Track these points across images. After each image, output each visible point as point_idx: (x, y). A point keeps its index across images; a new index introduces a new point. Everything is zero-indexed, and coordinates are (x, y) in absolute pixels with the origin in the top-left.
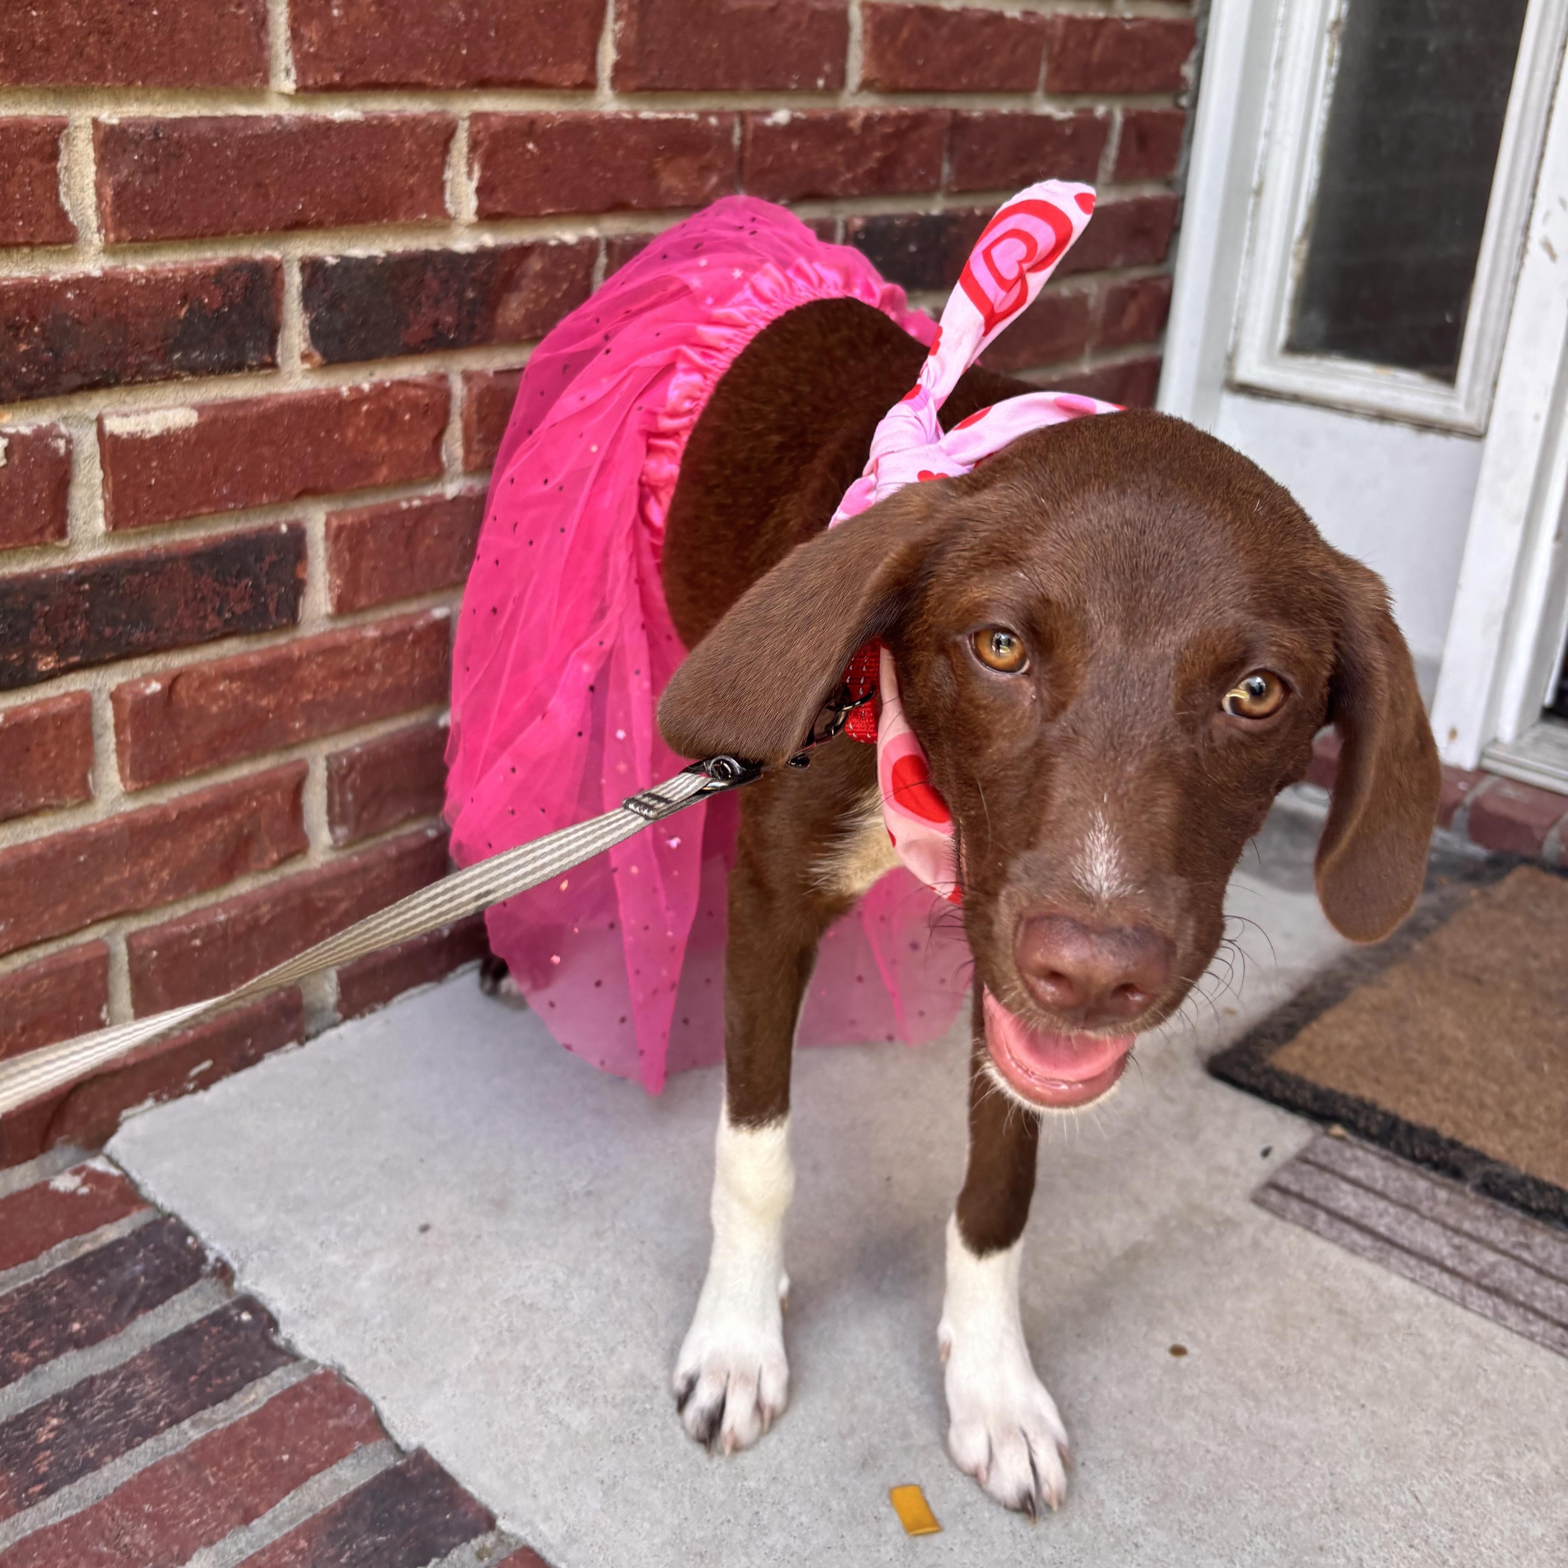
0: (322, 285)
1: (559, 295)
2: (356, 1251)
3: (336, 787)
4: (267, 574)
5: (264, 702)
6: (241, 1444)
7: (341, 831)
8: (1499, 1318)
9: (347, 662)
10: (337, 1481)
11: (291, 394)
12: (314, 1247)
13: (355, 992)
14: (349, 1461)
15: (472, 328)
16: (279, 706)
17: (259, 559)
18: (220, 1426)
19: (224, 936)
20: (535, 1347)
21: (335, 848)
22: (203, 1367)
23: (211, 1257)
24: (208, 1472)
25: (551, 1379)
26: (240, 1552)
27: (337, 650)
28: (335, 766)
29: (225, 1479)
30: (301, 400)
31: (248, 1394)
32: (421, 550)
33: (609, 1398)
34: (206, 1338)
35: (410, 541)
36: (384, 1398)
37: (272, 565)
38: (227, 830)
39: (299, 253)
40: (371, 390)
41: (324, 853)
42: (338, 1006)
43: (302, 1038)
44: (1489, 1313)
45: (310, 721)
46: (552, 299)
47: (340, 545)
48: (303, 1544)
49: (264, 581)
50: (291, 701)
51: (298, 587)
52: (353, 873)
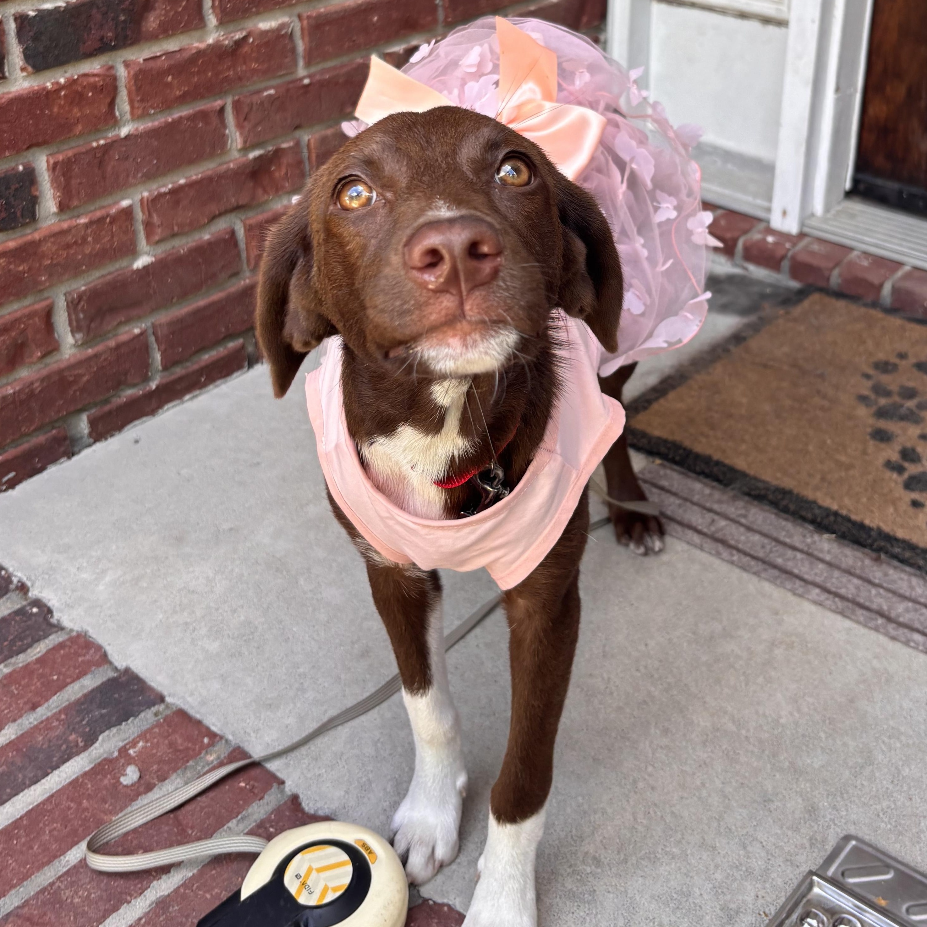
0: (28, 28)
1: (180, 9)
2: (98, 571)
3: (72, 311)
4: (13, 196)
5: (21, 268)
6: (31, 673)
7: (79, 336)
8: (718, 554)
9: (69, 239)
10: (82, 687)
11: (17, 91)
12: (73, 570)
13: (100, 427)
14: (89, 676)
15: (126, 37)
16: (30, 269)
17: (8, 188)
18: (20, 665)
19: (14, 402)
20: (193, 612)
21: (76, 346)
22: (11, 637)
23: (15, 580)
24: (13, 687)
25: (200, 628)
26: (30, 723)
27: (62, 233)
28: (70, 298)
29: (22, 689)
30: (22, 95)
31: (36, 648)
32: (109, 169)
33: (230, 634)
34: (13, 623)
35: (101, 164)
36: (109, 644)
37: (16, 190)
38: (8, 342)
39: (13, 11)
40: (65, 82)
41: (71, 348)
42: (90, 435)
43: (70, 454)
44: (714, 552)
45: (51, 275)
46: (176, 12)
47: (56, 173)
48: (63, 717)
49: (12, 200)
50: (38, 265)
51: (34, 201)
52: (89, 359)
